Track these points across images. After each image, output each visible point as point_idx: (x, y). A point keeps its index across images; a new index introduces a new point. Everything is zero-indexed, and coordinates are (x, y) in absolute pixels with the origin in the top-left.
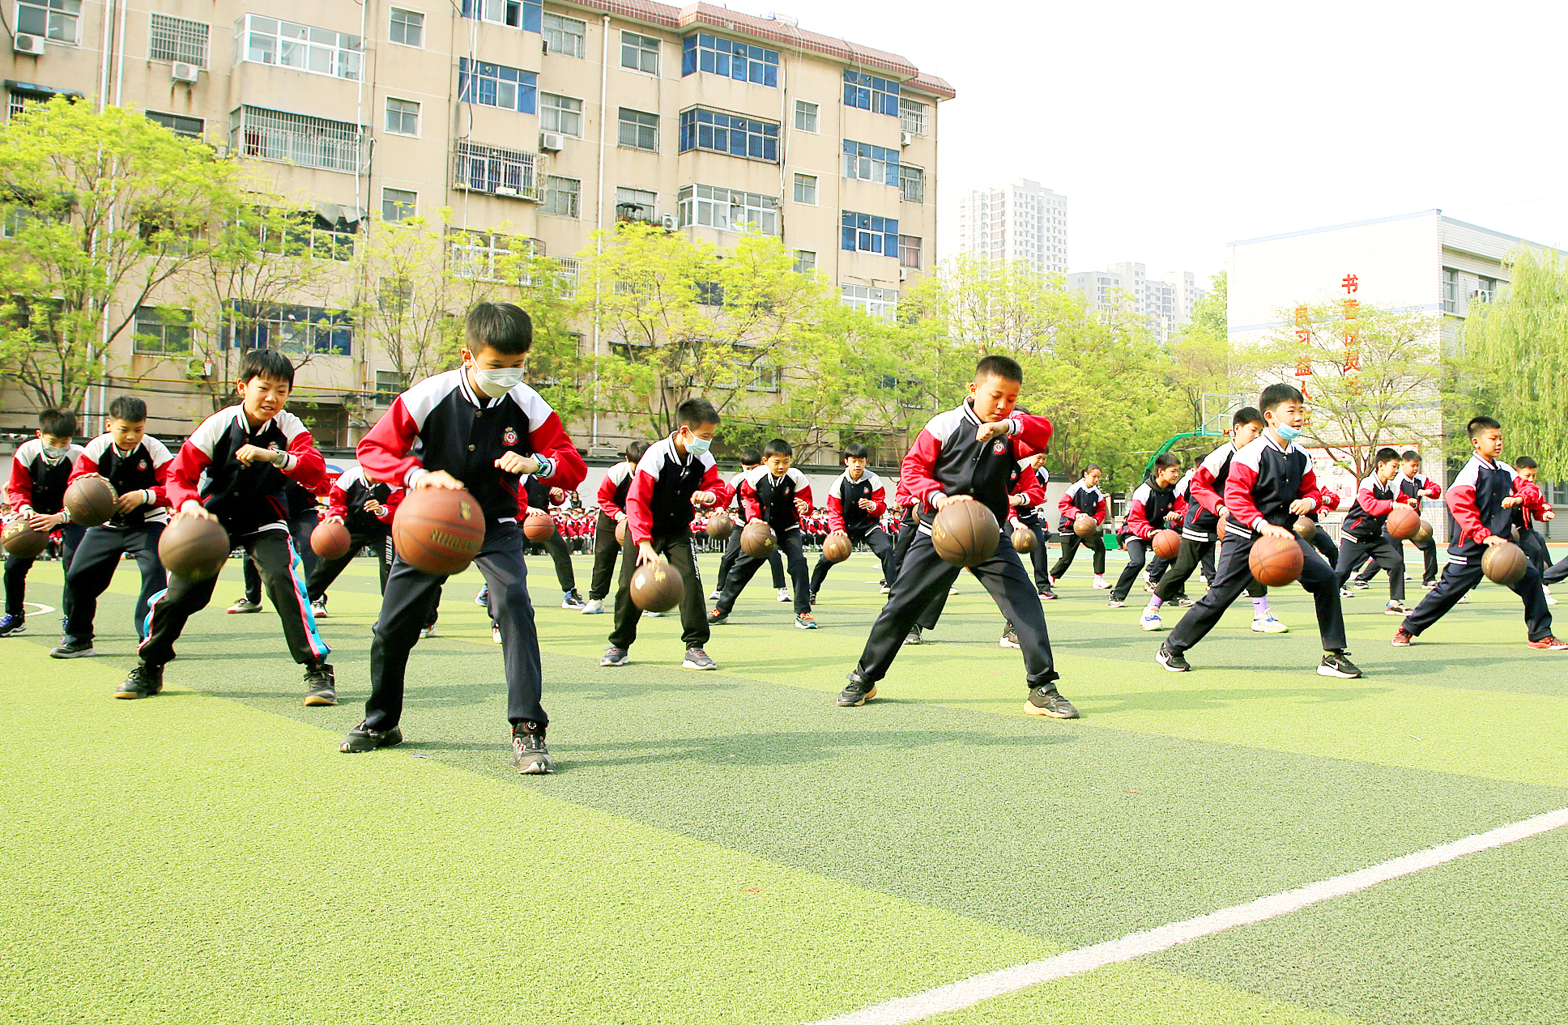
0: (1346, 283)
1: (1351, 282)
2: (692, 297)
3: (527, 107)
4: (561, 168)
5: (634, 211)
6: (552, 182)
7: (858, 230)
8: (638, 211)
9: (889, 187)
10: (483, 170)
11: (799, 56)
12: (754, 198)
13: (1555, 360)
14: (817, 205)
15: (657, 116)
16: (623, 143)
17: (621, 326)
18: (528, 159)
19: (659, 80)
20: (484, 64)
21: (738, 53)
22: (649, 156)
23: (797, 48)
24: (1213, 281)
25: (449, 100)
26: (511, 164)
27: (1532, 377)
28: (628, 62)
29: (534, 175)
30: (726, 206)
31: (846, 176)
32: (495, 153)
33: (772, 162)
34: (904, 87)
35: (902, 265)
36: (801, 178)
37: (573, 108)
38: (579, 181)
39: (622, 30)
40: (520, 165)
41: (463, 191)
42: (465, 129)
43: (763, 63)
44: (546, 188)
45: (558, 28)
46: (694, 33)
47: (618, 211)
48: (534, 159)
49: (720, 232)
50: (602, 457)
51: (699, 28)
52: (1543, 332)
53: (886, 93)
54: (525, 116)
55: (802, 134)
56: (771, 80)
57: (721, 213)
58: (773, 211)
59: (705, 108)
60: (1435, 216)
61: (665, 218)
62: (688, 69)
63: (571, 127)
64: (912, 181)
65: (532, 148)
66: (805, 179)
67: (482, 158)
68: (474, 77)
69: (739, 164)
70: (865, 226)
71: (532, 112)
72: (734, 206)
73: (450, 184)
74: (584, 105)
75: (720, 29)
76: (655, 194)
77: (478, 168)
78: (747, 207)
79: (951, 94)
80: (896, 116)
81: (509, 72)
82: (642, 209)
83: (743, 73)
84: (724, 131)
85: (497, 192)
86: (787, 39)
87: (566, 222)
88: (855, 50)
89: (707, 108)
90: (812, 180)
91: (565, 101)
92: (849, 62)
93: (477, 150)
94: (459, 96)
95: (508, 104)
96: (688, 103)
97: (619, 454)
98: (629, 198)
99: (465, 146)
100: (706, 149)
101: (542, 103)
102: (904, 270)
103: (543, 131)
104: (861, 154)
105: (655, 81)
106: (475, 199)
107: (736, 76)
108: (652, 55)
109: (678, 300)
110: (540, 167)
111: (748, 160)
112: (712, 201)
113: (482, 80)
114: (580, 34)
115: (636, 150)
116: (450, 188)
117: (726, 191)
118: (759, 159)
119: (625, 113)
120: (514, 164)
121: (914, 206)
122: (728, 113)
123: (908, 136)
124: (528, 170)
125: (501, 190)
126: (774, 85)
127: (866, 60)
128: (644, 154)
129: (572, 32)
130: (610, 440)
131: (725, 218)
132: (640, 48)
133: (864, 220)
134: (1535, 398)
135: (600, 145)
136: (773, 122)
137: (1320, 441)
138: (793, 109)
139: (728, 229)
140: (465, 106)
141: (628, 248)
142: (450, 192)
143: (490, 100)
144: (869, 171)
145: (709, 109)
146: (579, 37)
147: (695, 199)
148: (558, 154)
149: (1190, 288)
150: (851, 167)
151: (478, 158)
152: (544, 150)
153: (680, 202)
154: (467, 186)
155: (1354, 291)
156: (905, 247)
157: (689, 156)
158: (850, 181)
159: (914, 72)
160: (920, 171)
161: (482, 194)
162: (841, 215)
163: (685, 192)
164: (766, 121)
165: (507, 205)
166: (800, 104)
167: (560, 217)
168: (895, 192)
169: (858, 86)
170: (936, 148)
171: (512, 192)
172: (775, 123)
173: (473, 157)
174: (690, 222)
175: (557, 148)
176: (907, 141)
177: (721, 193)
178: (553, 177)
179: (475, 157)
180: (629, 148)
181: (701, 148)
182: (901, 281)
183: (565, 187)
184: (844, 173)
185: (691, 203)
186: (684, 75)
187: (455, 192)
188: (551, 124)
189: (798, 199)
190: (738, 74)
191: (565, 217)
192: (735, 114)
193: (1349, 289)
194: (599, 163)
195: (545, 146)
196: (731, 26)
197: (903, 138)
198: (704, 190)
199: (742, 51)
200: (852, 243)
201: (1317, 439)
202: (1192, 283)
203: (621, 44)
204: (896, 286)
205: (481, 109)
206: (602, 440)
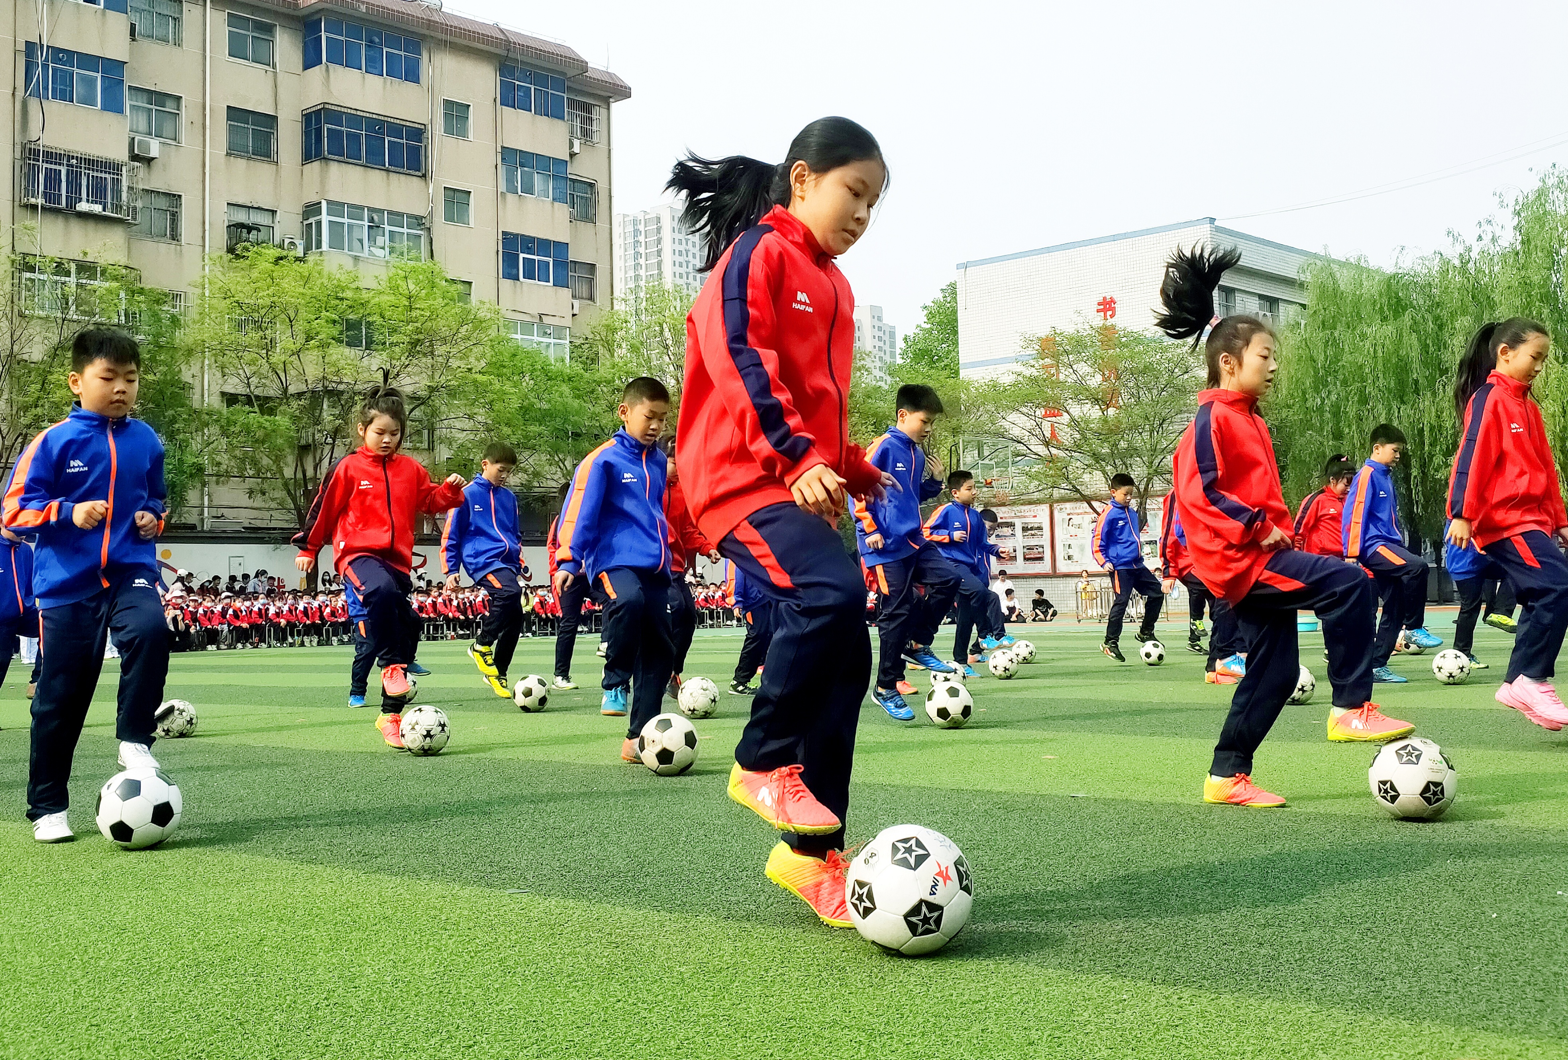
0: (1102, 307)
1: (1107, 306)
2: (335, 333)
3: (113, 105)
4: (157, 181)
5: (249, 233)
6: (147, 198)
7: (522, 256)
8: (254, 232)
9: (556, 204)
10: (60, 181)
11: (445, 46)
12: (396, 217)
13: (1362, 392)
14: (472, 225)
15: (275, 118)
16: (233, 150)
17: (241, 372)
18: (114, 167)
19: (275, 73)
20: (57, 51)
21: (372, 41)
22: (266, 166)
23: (444, 37)
24: (925, 312)
25: (13, 94)
26: (95, 174)
27: (1336, 413)
28: (237, 50)
29: (125, 189)
30: (362, 226)
31: (505, 191)
32: (74, 161)
33: (417, 173)
34: (570, 84)
35: (574, 297)
36: (452, 193)
37: (170, 107)
38: (180, 196)
39: (227, 11)
40: (107, 176)
41: (34, 207)
42: (34, 132)
43: (402, 53)
44: (139, 204)
45: (147, 7)
46: (316, 17)
47: (229, 233)
48: (124, 169)
49: (356, 258)
50: (224, 532)
51: (323, 10)
52: (1347, 358)
53: (550, 92)
54: (110, 116)
55: (451, 142)
56: (412, 75)
57: (356, 234)
58: (422, 232)
59: (333, 108)
60: (1207, 226)
61: (287, 241)
62: (311, 60)
63: (168, 129)
64: (582, 198)
65: (121, 154)
66: (457, 194)
67: (58, 167)
68: (45, 67)
69: (376, 177)
70: (529, 251)
71: (120, 110)
72: (374, 227)
73: (17, 199)
74: (183, 103)
75: (350, 12)
76: (274, 212)
77: (52, 179)
78: (388, 228)
79: (623, 93)
80: (563, 118)
81: (89, 61)
82: (259, 231)
83: (378, 65)
84: (358, 136)
85: (77, 209)
86: (430, 24)
87: (165, 248)
88: (512, 39)
89: (336, 108)
90: (464, 195)
91: (158, 98)
92: (505, 53)
93: (51, 156)
94: (26, 92)
95: (89, 100)
96: (314, 99)
97: (244, 528)
98: (241, 217)
99: (36, 153)
100: (336, 157)
101: (131, 99)
102: (576, 303)
103: (132, 135)
104: (522, 165)
105: (270, 74)
106: (50, 219)
107: (370, 70)
108: (267, 43)
109: (320, 337)
110: (130, 178)
111: (388, 171)
112: (346, 220)
113: (54, 69)
114: (176, 16)
115: (249, 159)
116: (17, 203)
117: (362, 208)
118: (401, 170)
119: (234, 113)
120: (99, 175)
121: (585, 228)
122: (362, 114)
123: (576, 143)
124: (117, 182)
125: (83, 206)
126: (416, 80)
127: (526, 49)
128: (258, 164)
129: (166, 13)
130: (225, 512)
131: (361, 241)
132: (251, 34)
133: (529, 243)
134: (1338, 436)
135: (204, 152)
136: (416, 126)
137: (1080, 493)
138: (440, 112)
139: (366, 253)
140: (34, 104)
141: (255, 274)
142: (17, 209)
143: (65, 95)
144: (532, 186)
145: (339, 109)
146: (175, 19)
147: (325, 218)
148: (153, 163)
149: (877, 324)
150: (510, 180)
151: (53, 167)
152: (134, 157)
153: (305, 222)
154: (40, 201)
155: (1112, 316)
156: (576, 275)
157: (315, 166)
158: (510, 197)
159: (583, 66)
160: (591, 185)
161: (57, 211)
162: (500, 237)
163: (312, 209)
164: (408, 124)
165: (91, 226)
166: (448, 104)
167: (156, 239)
168: (563, 211)
169: (517, 83)
170: (609, 157)
171: (97, 208)
172: (419, 126)
173: (45, 165)
174: (319, 246)
175: (151, 156)
176: (576, 149)
177: (356, 210)
178: (147, 191)
179: (49, 166)
180: (242, 157)
181: (332, 157)
182: (574, 315)
183: (163, 203)
184: (502, 187)
185: (319, 224)
186: (306, 67)
187: (24, 211)
188: (143, 126)
189: (449, 217)
190: (373, 68)
191: (163, 239)
192: (371, 116)
193: (1105, 315)
194: (204, 174)
195: (136, 152)
196: (363, 8)
197: (571, 145)
198: (336, 207)
199: (377, 40)
200: (514, 271)
201: (1077, 491)
202: (880, 319)
203: (227, 29)
204: (568, 322)
205: (54, 107)
206: (214, 512)
